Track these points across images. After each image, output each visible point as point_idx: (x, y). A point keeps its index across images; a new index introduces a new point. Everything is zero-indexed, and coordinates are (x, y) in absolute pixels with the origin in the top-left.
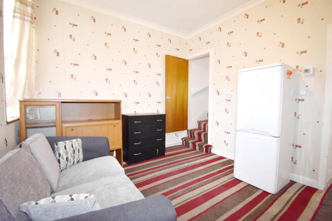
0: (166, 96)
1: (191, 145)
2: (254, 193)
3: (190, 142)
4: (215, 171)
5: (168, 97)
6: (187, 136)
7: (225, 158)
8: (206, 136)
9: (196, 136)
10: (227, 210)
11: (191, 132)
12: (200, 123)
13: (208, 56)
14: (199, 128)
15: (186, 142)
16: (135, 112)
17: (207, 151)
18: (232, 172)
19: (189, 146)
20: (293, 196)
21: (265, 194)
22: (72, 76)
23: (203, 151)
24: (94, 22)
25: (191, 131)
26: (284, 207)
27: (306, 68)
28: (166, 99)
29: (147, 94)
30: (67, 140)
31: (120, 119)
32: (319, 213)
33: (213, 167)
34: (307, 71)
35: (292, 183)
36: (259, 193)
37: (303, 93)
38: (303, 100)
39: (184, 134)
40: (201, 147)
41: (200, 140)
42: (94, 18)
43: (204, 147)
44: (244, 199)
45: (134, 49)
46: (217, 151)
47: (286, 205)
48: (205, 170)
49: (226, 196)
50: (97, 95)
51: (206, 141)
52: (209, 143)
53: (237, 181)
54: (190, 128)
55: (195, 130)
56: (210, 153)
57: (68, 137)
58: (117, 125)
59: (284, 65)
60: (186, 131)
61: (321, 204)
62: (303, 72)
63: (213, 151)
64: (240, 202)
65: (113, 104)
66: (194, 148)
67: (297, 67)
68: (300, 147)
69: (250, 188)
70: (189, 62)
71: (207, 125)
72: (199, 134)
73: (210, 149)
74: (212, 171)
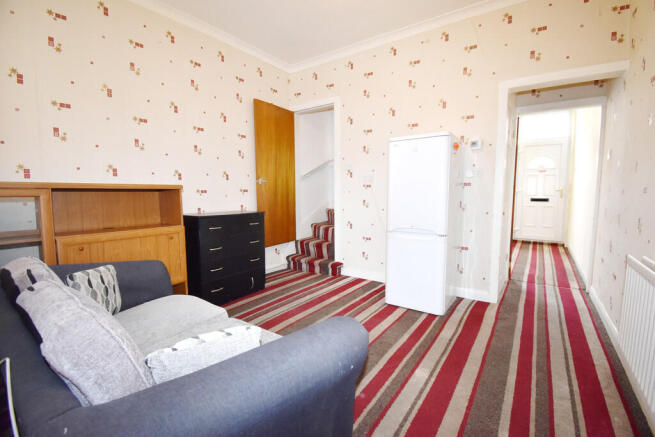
0: (258, 178)
1: (305, 266)
2: (417, 319)
3: (303, 261)
4: (357, 299)
5: (260, 180)
6: (294, 252)
7: (364, 280)
8: (331, 248)
9: (312, 249)
10: (391, 346)
11: (303, 245)
12: (316, 227)
13: (331, 108)
14: (316, 235)
15: (295, 263)
16: (199, 209)
17: (334, 273)
18: (383, 295)
19: (301, 269)
20: (464, 315)
21: (431, 317)
22: (56, 130)
23: (328, 273)
24: (106, 14)
25: (302, 242)
26: (457, 329)
27: (474, 140)
28: (257, 184)
29: (222, 174)
30: (77, 271)
31: (179, 224)
32: (497, 328)
33: (353, 295)
34: (474, 144)
35: (460, 300)
36: (423, 317)
37: (469, 175)
38: (469, 184)
39: (290, 248)
40: (323, 268)
41: (320, 255)
42: (106, 6)
43: (330, 266)
44: (408, 328)
45: (192, 81)
46: (349, 271)
47: (459, 325)
48: (342, 301)
49: (382, 329)
50: (115, 175)
51: (332, 256)
52: (337, 259)
53: (392, 308)
54: (300, 236)
55: (310, 239)
56: (340, 275)
57: (75, 265)
58: (175, 236)
59: (451, 135)
60: (292, 244)
61: (497, 318)
62: (469, 144)
63: (344, 272)
64: (404, 332)
65: (157, 193)
66: (312, 270)
67: (462, 137)
68: (466, 249)
69: (411, 314)
70: (296, 116)
71: (330, 229)
72: (319, 247)
73: (340, 269)
74: (352, 299)
